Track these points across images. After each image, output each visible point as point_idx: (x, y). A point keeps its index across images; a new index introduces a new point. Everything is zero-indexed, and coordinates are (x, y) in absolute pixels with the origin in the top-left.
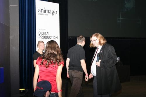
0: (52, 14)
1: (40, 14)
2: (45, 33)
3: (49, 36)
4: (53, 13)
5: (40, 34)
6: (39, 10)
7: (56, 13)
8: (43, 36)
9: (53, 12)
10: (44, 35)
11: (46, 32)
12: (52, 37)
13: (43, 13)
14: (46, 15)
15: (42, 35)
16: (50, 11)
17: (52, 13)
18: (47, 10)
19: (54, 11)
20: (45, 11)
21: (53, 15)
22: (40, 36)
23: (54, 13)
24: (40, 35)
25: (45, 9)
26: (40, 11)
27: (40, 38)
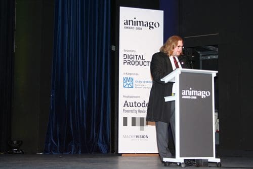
1: (127, 28)
2: (135, 57)
3: (143, 61)
4: (151, 26)
5: (125, 57)
6: (126, 21)
7: (157, 25)
8: (131, 60)
9: (151, 24)
10: (133, 60)
11: (137, 56)
12: (149, 63)
15: (129, 59)
16: (146, 23)
17: (149, 25)
19: (153, 23)
20: (136, 23)
21: (151, 28)
22: (125, 62)
23: (153, 26)
24: (127, 59)
25: (136, 20)
26: (127, 23)
27: (126, 64)
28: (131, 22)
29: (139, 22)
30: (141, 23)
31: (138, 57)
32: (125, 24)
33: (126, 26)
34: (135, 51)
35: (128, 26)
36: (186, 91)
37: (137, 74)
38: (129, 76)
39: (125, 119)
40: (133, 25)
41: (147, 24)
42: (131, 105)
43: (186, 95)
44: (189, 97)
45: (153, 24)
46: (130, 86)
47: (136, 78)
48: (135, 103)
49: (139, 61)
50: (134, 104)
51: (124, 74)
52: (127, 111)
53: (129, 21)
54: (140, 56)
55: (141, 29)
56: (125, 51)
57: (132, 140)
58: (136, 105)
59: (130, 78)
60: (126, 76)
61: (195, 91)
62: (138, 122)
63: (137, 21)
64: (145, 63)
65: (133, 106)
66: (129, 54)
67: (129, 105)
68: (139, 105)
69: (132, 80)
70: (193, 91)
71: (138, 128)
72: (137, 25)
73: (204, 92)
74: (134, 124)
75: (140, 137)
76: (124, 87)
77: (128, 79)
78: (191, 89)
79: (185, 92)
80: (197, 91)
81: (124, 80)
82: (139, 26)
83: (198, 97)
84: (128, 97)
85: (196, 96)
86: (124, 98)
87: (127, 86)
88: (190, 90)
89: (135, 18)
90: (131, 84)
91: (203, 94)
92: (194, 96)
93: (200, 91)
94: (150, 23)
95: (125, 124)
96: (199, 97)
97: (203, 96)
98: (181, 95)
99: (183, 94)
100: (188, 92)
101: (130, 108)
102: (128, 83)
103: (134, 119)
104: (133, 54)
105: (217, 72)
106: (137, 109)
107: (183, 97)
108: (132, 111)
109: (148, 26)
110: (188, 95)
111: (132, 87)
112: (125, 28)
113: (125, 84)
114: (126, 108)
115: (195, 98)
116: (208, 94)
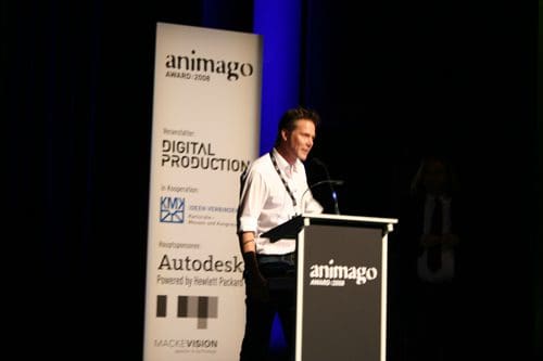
0: (226, 75)
1: (174, 75)
2: (191, 146)
3: (211, 157)
4: (231, 71)
5: (166, 148)
6: (170, 59)
7: (247, 69)
9: (233, 66)
10: (184, 154)
11: (195, 144)
12: (225, 163)
13: (186, 72)
14: (198, 77)
15: (176, 153)
16: (220, 65)
17: (227, 70)
18: (206, 62)
19: (237, 64)
20: (195, 64)
21: (233, 78)
22: (166, 158)
23: (238, 72)
24: (170, 153)
25: (196, 57)
26: (174, 62)
27: (169, 164)
28: (183, 62)
29: (202, 63)
30: (209, 64)
31: (198, 147)
32: (168, 63)
33: (171, 70)
34: (191, 134)
35: (176, 70)
36: (322, 267)
37: (194, 190)
38: (173, 195)
39: (162, 301)
40: (187, 68)
41: (223, 66)
42: (178, 266)
43: (318, 278)
44: (326, 283)
45: (236, 68)
46: (175, 219)
47: (190, 200)
48: (187, 261)
49: (200, 156)
50: (184, 263)
51: (163, 188)
52: (167, 281)
53: (180, 58)
54: (202, 146)
55: (208, 78)
56: (166, 131)
57: (177, 352)
58: (190, 267)
59: (176, 199)
60: (167, 194)
61: (340, 268)
62: (193, 307)
63: (199, 60)
64: (216, 164)
65: (180, 268)
66: (177, 138)
67: (172, 266)
68: (197, 265)
69: (182, 204)
70: (336, 267)
71: (191, 322)
72: (199, 69)
73: (364, 269)
74: (182, 312)
75: (198, 343)
76: (162, 221)
77: (173, 202)
78: (331, 262)
79: (317, 271)
80: (345, 268)
81: (162, 203)
82: (202, 72)
83: (347, 281)
84: (170, 245)
85: (343, 279)
86: (161, 248)
87: (168, 219)
88: (330, 266)
89: (193, 52)
90: (180, 214)
91: (360, 275)
92: (338, 279)
93: (354, 268)
94: (229, 64)
95: (161, 312)
96: (351, 283)
97: (361, 280)
98: (307, 279)
99: (312, 275)
100: (324, 271)
101: (173, 274)
102: (172, 211)
103: (183, 302)
104: (186, 139)
105: (396, 221)
106: (192, 274)
107: (313, 282)
108: (179, 281)
109: (224, 71)
110: (323, 278)
111: (182, 222)
112: (168, 74)
113: (164, 214)
114: (165, 272)
115: (342, 283)
116: (372, 275)
